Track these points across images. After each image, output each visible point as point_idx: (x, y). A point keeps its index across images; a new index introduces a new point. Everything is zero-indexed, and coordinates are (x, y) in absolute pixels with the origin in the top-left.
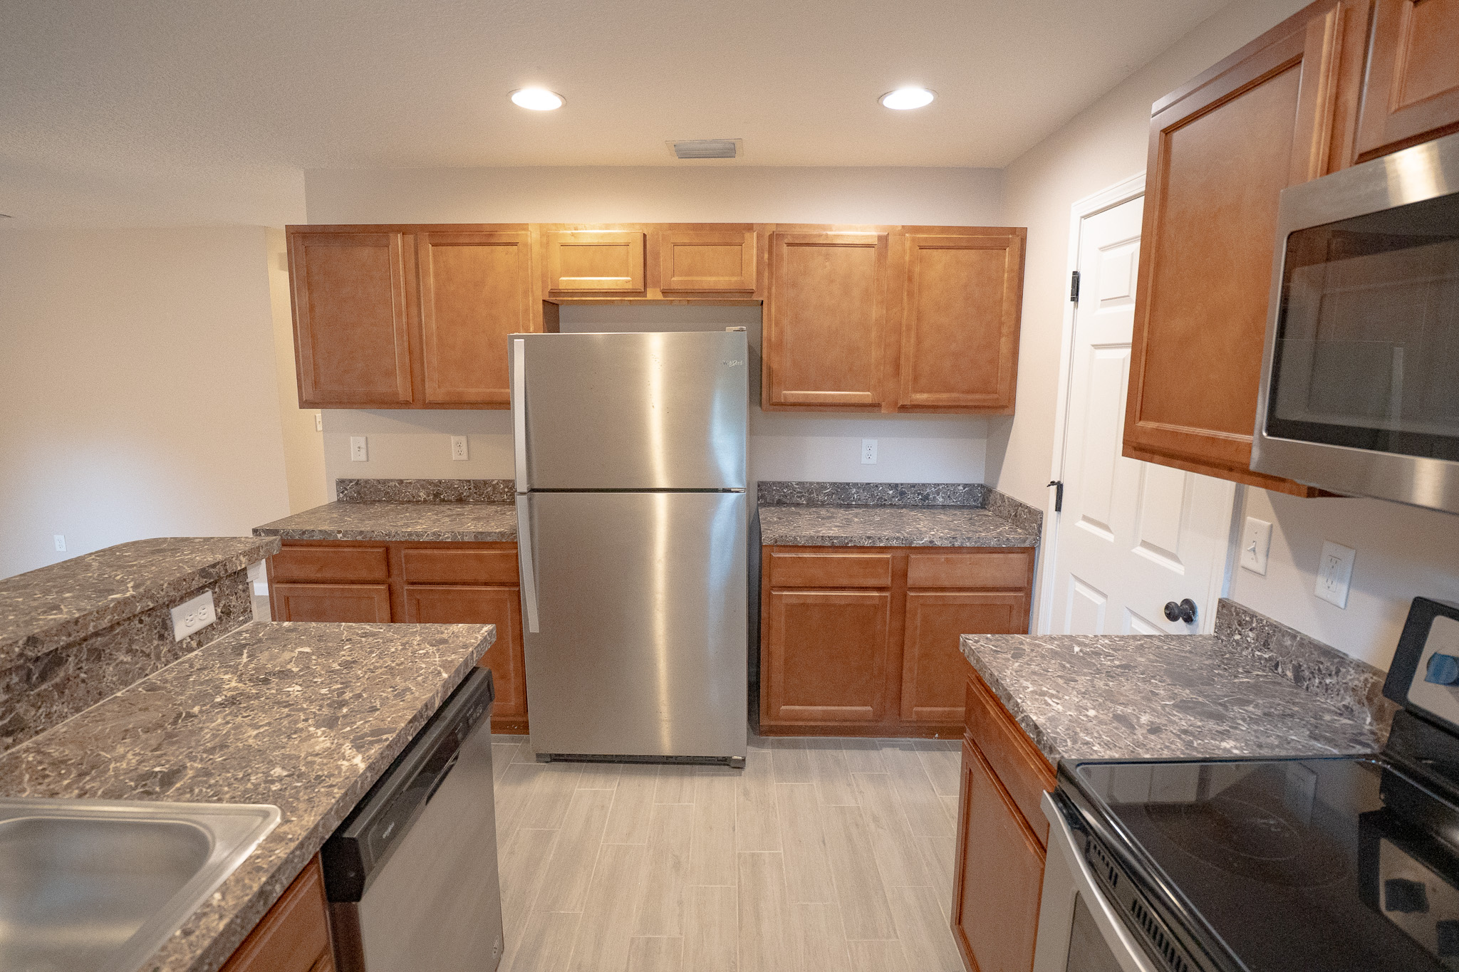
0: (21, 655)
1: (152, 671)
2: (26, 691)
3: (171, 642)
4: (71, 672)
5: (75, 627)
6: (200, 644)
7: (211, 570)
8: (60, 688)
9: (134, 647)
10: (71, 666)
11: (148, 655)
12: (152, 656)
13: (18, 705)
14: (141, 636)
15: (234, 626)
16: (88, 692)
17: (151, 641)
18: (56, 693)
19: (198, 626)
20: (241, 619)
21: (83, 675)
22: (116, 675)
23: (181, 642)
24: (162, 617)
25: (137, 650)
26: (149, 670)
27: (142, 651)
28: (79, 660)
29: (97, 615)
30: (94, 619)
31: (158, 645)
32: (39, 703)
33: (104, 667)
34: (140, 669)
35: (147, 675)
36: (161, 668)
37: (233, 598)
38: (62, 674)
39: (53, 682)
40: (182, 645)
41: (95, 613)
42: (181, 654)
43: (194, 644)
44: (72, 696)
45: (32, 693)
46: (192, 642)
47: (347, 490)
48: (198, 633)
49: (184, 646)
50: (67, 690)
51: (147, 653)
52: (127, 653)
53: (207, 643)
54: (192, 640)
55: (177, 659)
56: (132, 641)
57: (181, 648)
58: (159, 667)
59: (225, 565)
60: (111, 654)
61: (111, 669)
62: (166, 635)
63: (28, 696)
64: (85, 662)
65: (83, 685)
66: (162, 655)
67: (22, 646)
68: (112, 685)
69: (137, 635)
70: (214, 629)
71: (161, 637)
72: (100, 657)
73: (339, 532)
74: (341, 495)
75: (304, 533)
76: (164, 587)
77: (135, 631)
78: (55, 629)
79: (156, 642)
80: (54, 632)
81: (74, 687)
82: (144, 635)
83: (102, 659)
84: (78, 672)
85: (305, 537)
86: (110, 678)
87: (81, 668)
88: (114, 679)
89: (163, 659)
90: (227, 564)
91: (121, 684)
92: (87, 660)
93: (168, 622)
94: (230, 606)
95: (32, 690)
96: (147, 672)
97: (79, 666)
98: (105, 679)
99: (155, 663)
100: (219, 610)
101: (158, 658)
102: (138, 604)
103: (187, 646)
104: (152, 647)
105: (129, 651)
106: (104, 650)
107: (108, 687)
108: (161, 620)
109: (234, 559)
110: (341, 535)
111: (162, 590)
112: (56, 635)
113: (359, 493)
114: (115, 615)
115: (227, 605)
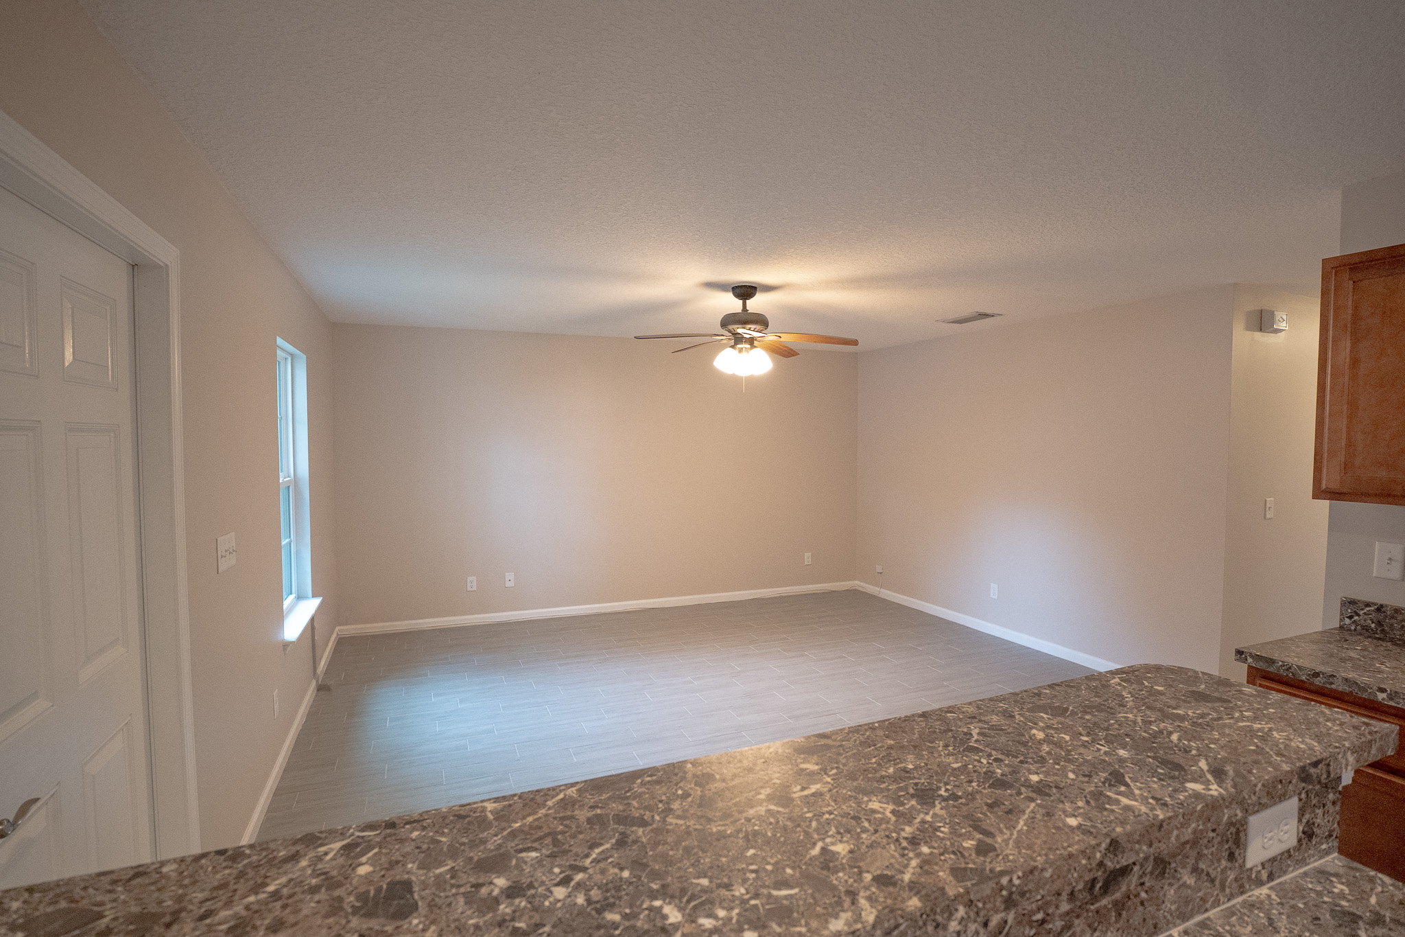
0: (1101, 864)
1: (1214, 906)
2: (1086, 903)
3: (1241, 867)
4: (1132, 887)
5: (1158, 834)
6: (1271, 877)
7: (1312, 770)
8: (1119, 906)
9: (1202, 866)
10: (1134, 879)
11: (1213, 881)
12: (1217, 883)
13: (1077, 922)
14: (1210, 851)
15: (1313, 856)
16: (1144, 920)
17: (1219, 861)
18: (1114, 914)
19: (1276, 849)
20: (1324, 846)
21: (1143, 895)
22: (1175, 903)
23: (1251, 869)
24: (1237, 826)
25: (1203, 870)
26: (1210, 903)
27: (1208, 874)
28: (1143, 873)
29: (1182, 820)
30: (1179, 826)
31: (1226, 867)
32: (1096, 924)
33: (1166, 887)
34: (1202, 899)
35: (1206, 910)
36: (1224, 903)
37: (1320, 812)
38: (1124, 888)
39: (1114, 897)
40: (1251, 874)
41: (1180, 817)
42: (1248, 887)
43: (1264, 875)
44: (1128, 921)
45: (1092, 907)
46: (1263, 872)
47: (1359, 615)
48: (1273, 860)
49: (1253, 876)
50: (1124, 912)
51: (1213, 876)
52: (1192, 872)
53: (1279, 877)
54: (1263, 868)
55: (1242, 893)
56: (1200, 856)
57: (1249, 878)
58: (1221, 902)
59: (1328, 765)
60: (1176, 871)
61: (1172, 892)
62: (1237, 854)
63: (1087, 911)
64: (1148, 876)
65: (1140, 908)
66: (1227, 884)
67: (1103, 851)
68: (1169, 917)
69: (1207, 847)
70: (1290, 856)
71: (1231, 856)
72: (1164, 873)
73: (1382, 690)
74: (1347, 621)
75: (1316, 675)
76: (1257, 789)
77: (1205, 841)
78: (1138, 833)
79: (1224, 863)
80: (1136, 837)
81: (1132, 908)
82: (1214, 849)
83: (1166, 875)
84: (1139, 888)
85: (1318, 681)
86: (1169, 905)
87: (1142, 884)
88: (1173, 908)
89: (1228, 891)
90: (1331, 763)
91: (1178, 917)
92: (1152, 873)
93: (1242, 835)
94: (1313, 824)
95: (1092, 904)
96: (1208, 905)
97: (1142, 881)
98: (1164, 905)
99: (1218, 895)
100: (1301, 828)
101: (1223, 888)
102: (1226, 811)
103: (1256, 876)
104: (1219, 869)
105: (1195, 870)
106: (1170, 863)
107: (1165, 917)
108: (1235, 830)
109: (1340, 756)
110: (1384, 695)
111: (1255, 794)
112: (1138, 842)
113: (1379, 623)
114: (1200, 823)
115: (1311, 822)
